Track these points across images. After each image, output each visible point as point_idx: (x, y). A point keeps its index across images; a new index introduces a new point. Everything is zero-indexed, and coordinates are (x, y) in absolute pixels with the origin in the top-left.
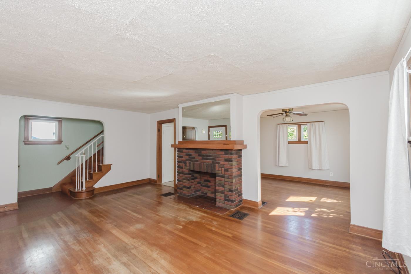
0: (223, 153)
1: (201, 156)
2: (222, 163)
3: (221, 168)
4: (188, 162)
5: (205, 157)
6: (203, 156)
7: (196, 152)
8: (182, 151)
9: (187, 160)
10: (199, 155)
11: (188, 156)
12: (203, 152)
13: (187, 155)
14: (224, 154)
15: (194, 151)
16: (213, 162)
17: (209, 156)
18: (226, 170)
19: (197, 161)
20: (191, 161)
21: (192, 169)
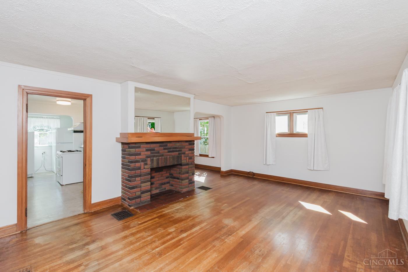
0: (187, 143)
1: (167, 150)
2: (187, 152)
3: (186, 157)
4: (149, 159)
5: (171, 150)
6: (170, 148)
7: (160, 146)
8: (140, 146)
9: (148, 157)
10: (165, 149)
11: (150, 152)
12: (169, 145)
13: (147, 150)
14: (188, 145)
15: (158, 145)
16: (179, 154)
17: (176, 148)
18: (190, 158)
19: (163, 155)
20: (154, 156)
21: (155, 166)
